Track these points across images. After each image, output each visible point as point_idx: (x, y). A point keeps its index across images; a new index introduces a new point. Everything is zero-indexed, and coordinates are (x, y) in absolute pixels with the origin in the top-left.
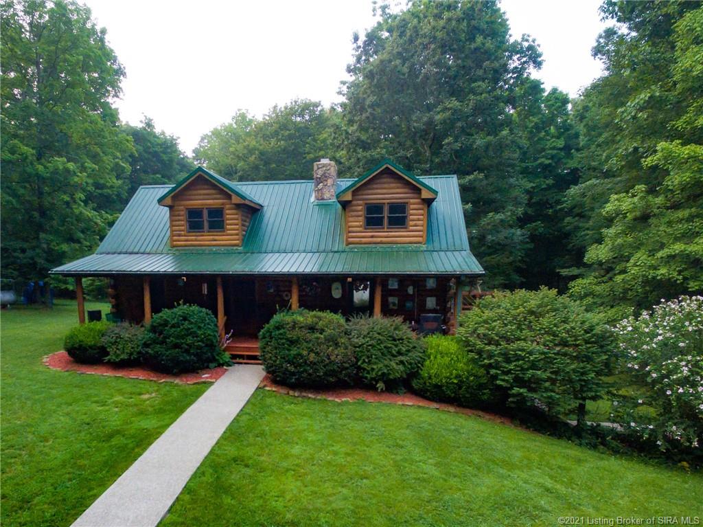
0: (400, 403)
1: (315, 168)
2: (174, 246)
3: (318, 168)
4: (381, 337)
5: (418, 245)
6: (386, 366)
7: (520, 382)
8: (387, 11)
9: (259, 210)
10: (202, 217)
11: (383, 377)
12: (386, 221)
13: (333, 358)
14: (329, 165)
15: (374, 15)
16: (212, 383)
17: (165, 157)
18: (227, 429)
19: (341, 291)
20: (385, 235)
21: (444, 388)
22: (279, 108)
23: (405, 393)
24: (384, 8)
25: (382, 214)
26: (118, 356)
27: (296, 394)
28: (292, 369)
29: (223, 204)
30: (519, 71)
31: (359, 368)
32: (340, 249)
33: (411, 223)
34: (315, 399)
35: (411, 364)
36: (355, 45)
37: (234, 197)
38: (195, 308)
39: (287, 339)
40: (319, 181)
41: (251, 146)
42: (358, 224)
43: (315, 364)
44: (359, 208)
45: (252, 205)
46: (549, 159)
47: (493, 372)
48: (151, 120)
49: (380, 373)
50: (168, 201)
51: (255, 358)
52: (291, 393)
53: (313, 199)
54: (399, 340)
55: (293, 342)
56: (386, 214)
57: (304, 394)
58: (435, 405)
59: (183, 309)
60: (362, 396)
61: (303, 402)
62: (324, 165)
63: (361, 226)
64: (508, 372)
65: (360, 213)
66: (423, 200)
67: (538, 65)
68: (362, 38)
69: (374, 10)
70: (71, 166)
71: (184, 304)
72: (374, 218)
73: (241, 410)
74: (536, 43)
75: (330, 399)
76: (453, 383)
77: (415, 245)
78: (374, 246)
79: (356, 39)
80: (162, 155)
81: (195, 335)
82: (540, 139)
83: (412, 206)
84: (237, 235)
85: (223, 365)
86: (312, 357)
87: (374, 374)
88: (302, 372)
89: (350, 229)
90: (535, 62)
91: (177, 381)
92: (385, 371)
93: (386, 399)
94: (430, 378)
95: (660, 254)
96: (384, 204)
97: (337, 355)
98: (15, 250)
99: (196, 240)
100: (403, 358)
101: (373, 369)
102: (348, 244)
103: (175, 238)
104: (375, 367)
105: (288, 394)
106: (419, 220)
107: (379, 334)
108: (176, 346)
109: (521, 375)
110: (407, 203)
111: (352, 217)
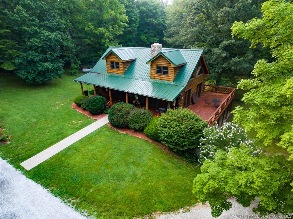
4: (135, 117)
5: (171, 82)
9: (134, 60)
10: (114, 64)
12: (162, 72)
16: (97, 120)
18: (83, 138)
25: (161, 69)
29: (119, 61)
32: (148, 80)
33: (169, 74)
35: (143, 126)
45: (129, 61)
52: (112, 127)
57: (115, 129)
63: (154, 73)
65: (155, 69)
72: (159, 70)
75: (120, 132)
78: (158, 80)
81: (95, 106)
83: (170, 68)
84: (122, 71)
85: (106, 113)
88: (113, 123)
89: (152, 73)
92: (134, 127)
96: (161, 66)
99: (113, 71)
101: (131, 126)
102: (151, 78)
103: (108, 70)
106: (172, 73)
108: (91, 109)
110: (168, 67)
111: (152, 69)
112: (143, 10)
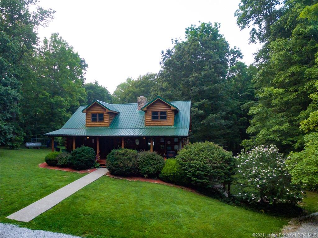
0: (153, 182)
1: (138, 99)
2: (87, 127)
3: (139, 99)
4: (147, 158)
5: (171, 126)
6: (148, 169)
7: (194, 175)
8: (177, 42)
9: (118, 114)
10: (96, 116)
11: (147, 172)
12: (159, 118)
13: (128, 165)
14: (143, 98)
15: (173, 43)
16: (89, 173)
17: (101, 95)
18: (84, 187)
19: (139, 142)
20: (159, 122)
21: (168, 177)
22: (142, 76)
23: (157, 179)
24: (176, 41)
25: (158, 115)
26: (61, 163)
27: (116, 178)
28: (114, 168)
29: (104, 112)
30: (233, 60)
31: (139, 169)
32: (143, 128)
33: (168, 118)
34: (122, 180)
35: (158, 168)
36: (162, 55)
37: (107, 109)
38: (87, 147)
39: (114, 158)
40: (139, 104)
41: (130, 90)
42: (149, 119)
43: (122, 167)
44: (150, 113)
45: (114, 112)
46: (249, 92)
47: (186, 171)
48: (97, 82)
49: (145, 171)
50: (85, 111)
51: (104, 165)
52: (115, 177)
53: (137, 110)
54: (154, 159)
55: (116, 159)
56: (159, 115)
57: (119, 178)
58: (166, 184)
59: (83, 147)
60: (138, 179)
61: (117, 180)
62: (141, 98)
63: (150, 120)
64: (190, 172)
65: (150, 115)
66: (172, 110)
67: (241, 57)
68: (165, 52)
69: (172, 42)
70: (62, 99)
71: (84, 146)
72: (155, 116)
73: (93, 182)
74: (240, 49)
75: (128, 180)
76: (171, 175)
77: (170, 126)
78: (155, 126)
79: (163, 53)
80: (100, 94)
81: (85, 156)
82: (247, 85)
83: (168, 112)
84: (108, 122)
85: (96, 168)
86: (122, 164)
87: (143, 172)
88: (118, 170)
89: (147, 120)
90: (239, 56)
91: (78, 172)
92: (148, 170)
93: (148, 181)
94: (164, 174)
95: (271, 130)
96: (158, 111)
97: (130, 164)
98: (42, 128)
99: (94, 124)
100: (154, 166)
101: (143, 170)
102: (146, 126)
103: (87, 124)
104: (144, 169)
105: (114, 177)
106: (171, 117)
107: (147, 157)
108: (79, 160)
109: (194, 173)
110: (166, 111)
111: (147, 116)
112: (91, 93)
